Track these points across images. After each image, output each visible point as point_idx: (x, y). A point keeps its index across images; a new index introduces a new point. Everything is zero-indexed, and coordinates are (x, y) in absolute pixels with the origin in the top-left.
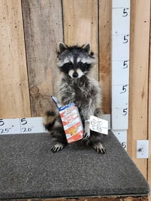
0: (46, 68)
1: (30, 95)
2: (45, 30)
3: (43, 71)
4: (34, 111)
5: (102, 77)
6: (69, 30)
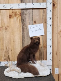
5: (44, 49)
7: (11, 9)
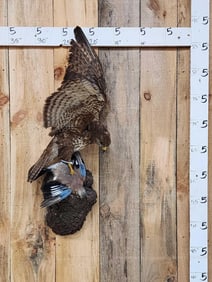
0: (119, 185)
1: (100, 214)
3: (116, 189)
5: (180, 196)
6: (145, 148)
7: (61, 46)
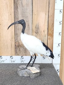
2: (24, 16)
4: (16, 53)
